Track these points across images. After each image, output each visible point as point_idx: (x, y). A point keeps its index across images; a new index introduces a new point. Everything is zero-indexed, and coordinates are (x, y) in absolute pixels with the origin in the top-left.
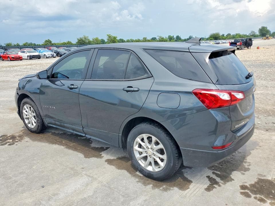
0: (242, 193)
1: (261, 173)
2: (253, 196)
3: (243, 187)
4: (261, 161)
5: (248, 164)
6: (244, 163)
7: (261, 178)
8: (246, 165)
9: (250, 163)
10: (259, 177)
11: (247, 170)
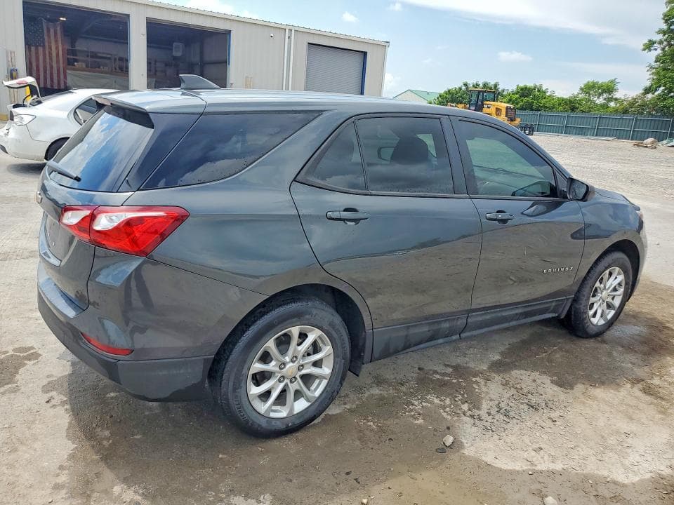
0: (32, 348)
1: (12, 396)
2: (11, 353)
3: (34, 356)
4: (29, 428)
5: (53, 402)
6: (65, 399)
7: (10, 386)
8: (58, 397)
9: (51, 407)
10: (14, 385)
11: (47, 389)
